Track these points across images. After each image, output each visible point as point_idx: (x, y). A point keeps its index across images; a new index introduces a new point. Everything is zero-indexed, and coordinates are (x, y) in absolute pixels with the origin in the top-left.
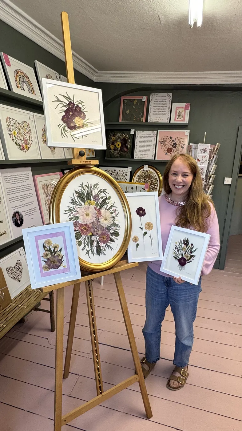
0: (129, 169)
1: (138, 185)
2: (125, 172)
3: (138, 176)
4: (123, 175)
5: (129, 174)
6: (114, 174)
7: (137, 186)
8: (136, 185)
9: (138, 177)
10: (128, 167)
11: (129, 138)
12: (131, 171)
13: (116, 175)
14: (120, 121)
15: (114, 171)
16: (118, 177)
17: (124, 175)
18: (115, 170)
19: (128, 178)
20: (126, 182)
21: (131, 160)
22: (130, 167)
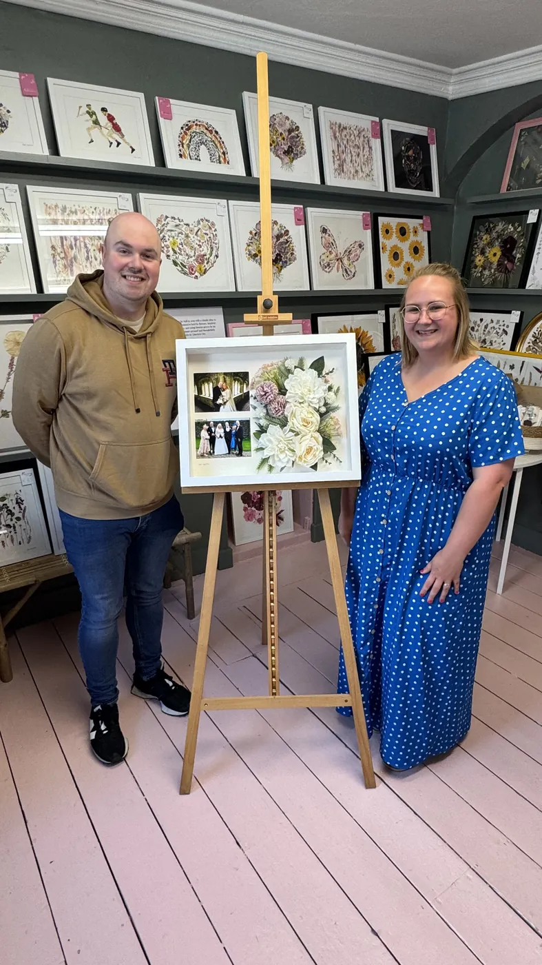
0: (515, 317)
1: (527, 359)
2: (504, 325)
3: (533, 336)
4: (497, 333)
5: (511, 331)
6: (477, 330)
7: (523, 362)
8: (522, 359)
9: (533, 339)
10: (513, 312)
11: (523, 235)
12: (518, 321)
13: (482, 331)
14: (504, 189)
15: (479, 322)
16: (486, 338)
17: (501, 331)
18: (481, 320)
19: (508, 339)
20: (501, 352)
21: (520, 292)
22: (516, 310)
